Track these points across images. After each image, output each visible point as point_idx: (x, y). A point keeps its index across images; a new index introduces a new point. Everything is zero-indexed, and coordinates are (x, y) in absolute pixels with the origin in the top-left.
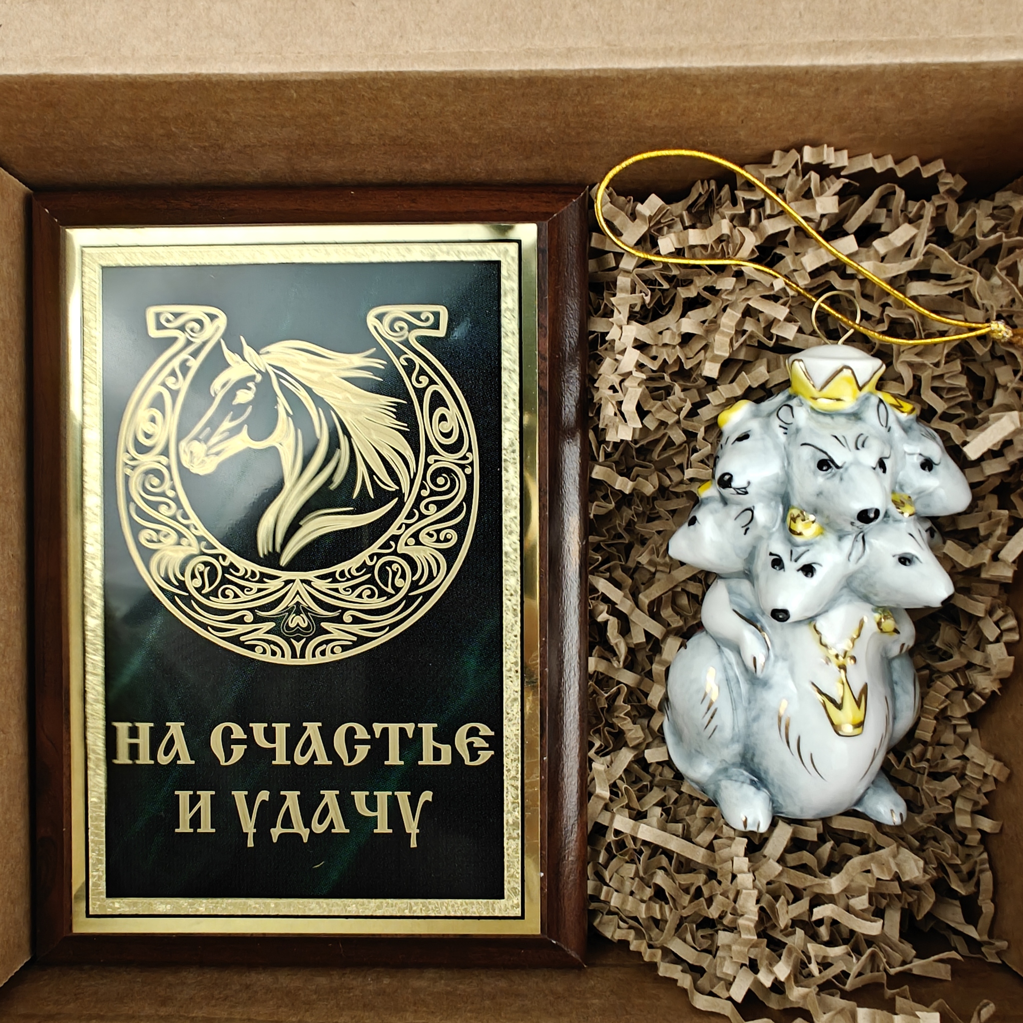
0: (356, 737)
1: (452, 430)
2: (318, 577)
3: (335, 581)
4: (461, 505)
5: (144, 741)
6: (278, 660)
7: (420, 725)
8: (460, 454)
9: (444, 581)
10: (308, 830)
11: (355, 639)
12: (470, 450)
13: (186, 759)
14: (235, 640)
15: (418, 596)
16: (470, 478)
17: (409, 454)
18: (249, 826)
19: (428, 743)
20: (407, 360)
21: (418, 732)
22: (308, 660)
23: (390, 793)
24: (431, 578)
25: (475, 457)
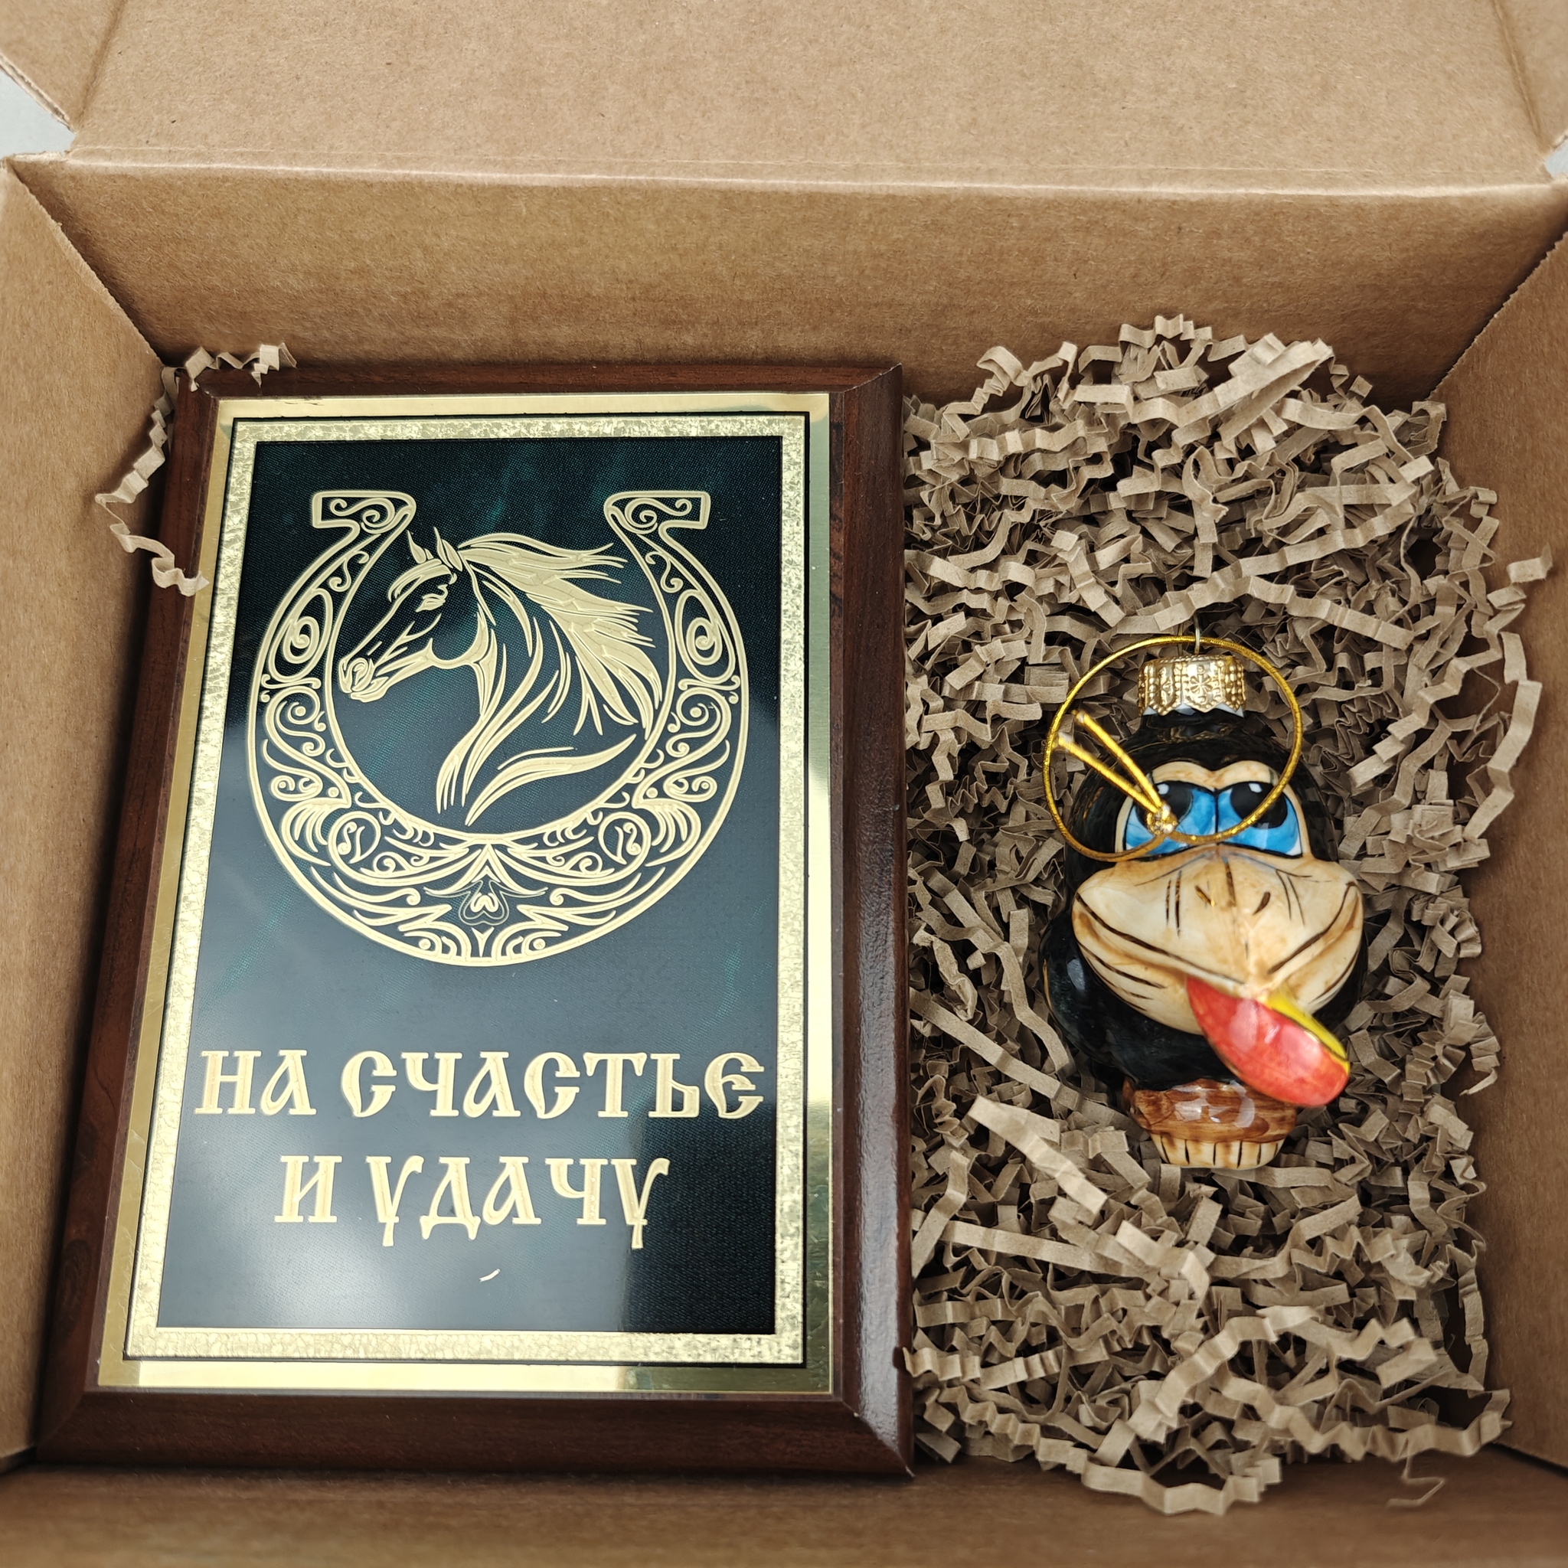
0: (558, 1074)
1: (712, 648)
2: (517, 841)
3: (542, 846)
4: (722, 746)
5: (243, 1078)
6: (451, 959)
7: (653, 1056)
8: (724, 678)
9: (696, 847)
10: (478, 1220)
11: (565, 928)
12: (737, 672)
13: (303, 1107)
14: (391, 930)
15: (658, 868)
16: (736, 709)
17: (653, 676)
18: (387, 1211)
19: (665, 1084)
20: (654, 557)
21: (651, 1066)
22: (496, 960)
23: (605, 1162)
24: (678, 842)
25: (743, 681)
